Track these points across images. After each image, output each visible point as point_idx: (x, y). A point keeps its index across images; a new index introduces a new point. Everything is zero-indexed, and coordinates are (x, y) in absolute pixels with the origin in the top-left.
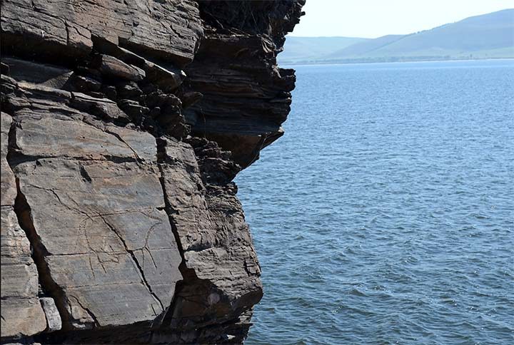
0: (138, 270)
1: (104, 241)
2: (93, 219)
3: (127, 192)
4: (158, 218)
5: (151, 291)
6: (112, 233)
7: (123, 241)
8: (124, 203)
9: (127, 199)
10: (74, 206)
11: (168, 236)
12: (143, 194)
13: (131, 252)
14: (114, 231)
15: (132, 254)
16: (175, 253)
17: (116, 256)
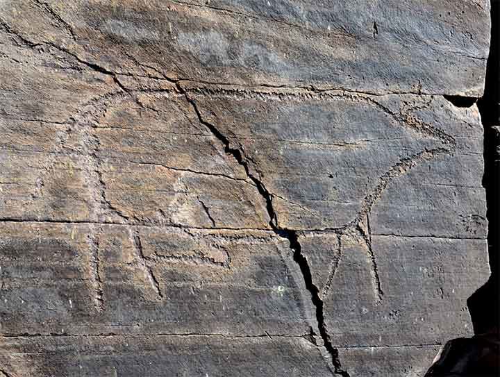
0: (306, 296)
1: (177, 186)
2: (144, 98)
3: (332, 18)
4: (439, 133)
5: (337, 364)
6: (221, 160)
7: (265, 194)
8: (308, 56)
9: (323, 46)
10: (51, 36)
11: (462, 195)
12: (402, 35)
13: (291, 235)
14: (236, 154)
15: (295, 245)
16: (472, 255)
17: (223, 242)
